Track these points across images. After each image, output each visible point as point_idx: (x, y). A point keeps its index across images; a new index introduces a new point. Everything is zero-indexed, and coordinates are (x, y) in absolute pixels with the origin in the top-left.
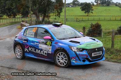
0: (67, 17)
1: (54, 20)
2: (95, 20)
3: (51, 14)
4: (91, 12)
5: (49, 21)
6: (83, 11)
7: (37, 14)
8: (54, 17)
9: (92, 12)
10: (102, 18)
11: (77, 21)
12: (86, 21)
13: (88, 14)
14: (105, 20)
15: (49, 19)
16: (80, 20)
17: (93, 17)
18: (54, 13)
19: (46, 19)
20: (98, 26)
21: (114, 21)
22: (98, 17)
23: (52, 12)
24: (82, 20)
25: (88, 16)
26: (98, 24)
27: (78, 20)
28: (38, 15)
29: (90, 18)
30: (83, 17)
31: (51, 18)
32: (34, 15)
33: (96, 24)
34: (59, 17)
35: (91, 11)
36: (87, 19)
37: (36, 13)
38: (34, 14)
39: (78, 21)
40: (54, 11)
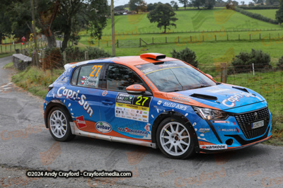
0: (117, 38)
1: (88, 46)
2: (181, 43)
3: (82, 33)
4: (173, 25)
5: (78, 48)
6: (153, 23)
7: (48, 33)
8: (89, 39)
9: (175, 25)
10: (198, 36)
11: (140, 46)
12: (162, 44)
13: (165, 28)
14: (203, 41)
15: (76, 44)
16: (148, 43)
17: (176, 36)
18: (88, 29)
19: (70, 43)
20: (187, 56)
21: (223, 43)
22: (189, 35)
23: (83, 27)
24: (153, 44)
25: (164, 33)
26: (187, 50)
27: (143, 44)
28: (51, 34)
29: (171, 38)
30: (155, 36)
31: (82, 42)
32: (43, 36)
33: (184, 51)
34: (100, 38)
35: (171, 22)
36: (164, 41)
37: (48, 30)
38: (43, 32)
39: (143, 46)
40: (88, 24)
